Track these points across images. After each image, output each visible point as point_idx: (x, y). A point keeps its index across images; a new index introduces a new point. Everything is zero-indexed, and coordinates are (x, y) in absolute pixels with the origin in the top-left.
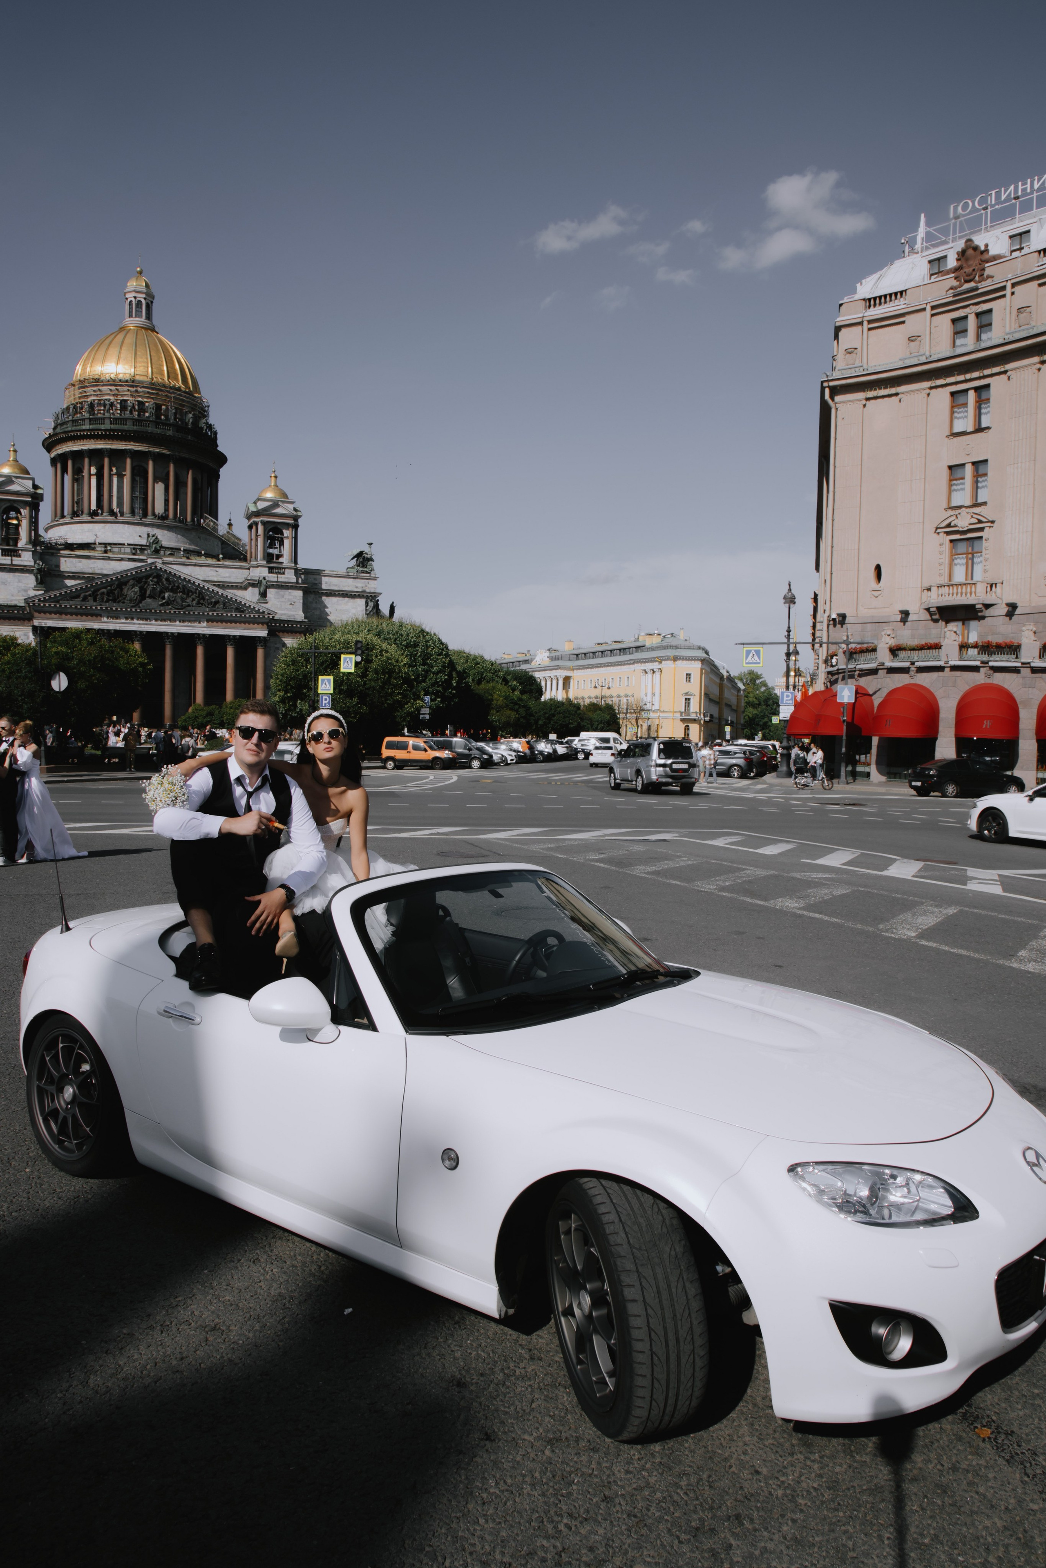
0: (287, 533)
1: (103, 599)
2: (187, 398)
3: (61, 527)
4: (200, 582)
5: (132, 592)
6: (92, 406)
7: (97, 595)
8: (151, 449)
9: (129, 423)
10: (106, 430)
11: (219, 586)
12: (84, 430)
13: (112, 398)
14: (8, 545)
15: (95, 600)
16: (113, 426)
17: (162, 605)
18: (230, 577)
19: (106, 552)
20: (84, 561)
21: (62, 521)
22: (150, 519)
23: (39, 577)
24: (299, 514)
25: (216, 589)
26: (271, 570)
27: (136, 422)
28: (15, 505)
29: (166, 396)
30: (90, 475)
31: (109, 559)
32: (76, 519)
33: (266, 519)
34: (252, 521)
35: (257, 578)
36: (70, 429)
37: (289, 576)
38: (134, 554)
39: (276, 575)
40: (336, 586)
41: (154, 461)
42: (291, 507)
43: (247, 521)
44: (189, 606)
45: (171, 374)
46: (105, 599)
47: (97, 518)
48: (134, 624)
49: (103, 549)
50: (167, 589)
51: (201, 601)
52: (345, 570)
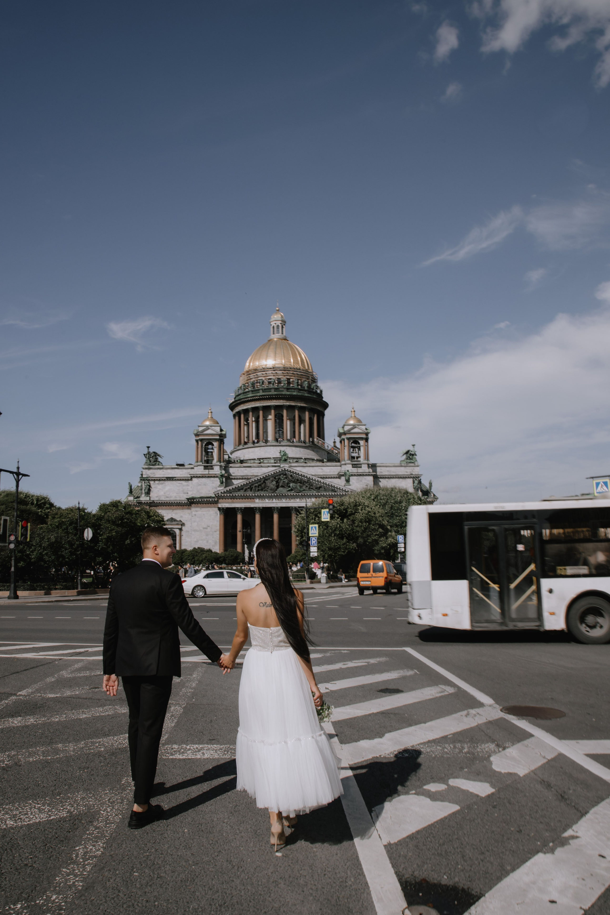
0: (362, 443)
1: (256, 489)
2: (304, 373)
3: (238, 452)
4: (310, 476)
5: (272, 485)
6: (253, 384)
7: (252, 488)
8: (285, 404)
9: (273, 390)
10: (259, 396)
11: (321, 478)
12: (249, 397)
13: (263, 378)
14: (208, 463)
15: (251, 491)
16: (264, 394)
17: (289, 491)
18: (330, 472)
19: (260, 463)
20: (248, 469)
21: (239, 448)
22: (285, 443)
23: (221, 479)
24: (369, 431)
25: (320, 479)
26: (354, 466)
27: (276, 389)
28: (211, 441)
29: (293, 374)
30: (253, 421)
31: (262, 467)
32: (246, 446)
33: (349, 436)
34: (341, 438)
35: (344, 472)
36: (242, 398)
37: (364, 469)
38: (275, 463)
39: (356, 469)
40: (394, 472)
41: (287, 410)
42: (364, 428)
43: (339, 438)
44: (304, 490)
45: (296, 361)
46: (257, 490)
47: (256, 445)
48: (273, 503)
49: (259, 462)
50: (291, 481)
51: (311, 487)
52: (399, 462)
